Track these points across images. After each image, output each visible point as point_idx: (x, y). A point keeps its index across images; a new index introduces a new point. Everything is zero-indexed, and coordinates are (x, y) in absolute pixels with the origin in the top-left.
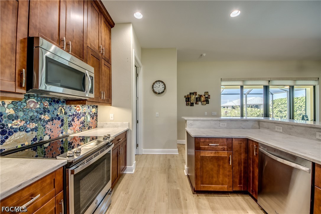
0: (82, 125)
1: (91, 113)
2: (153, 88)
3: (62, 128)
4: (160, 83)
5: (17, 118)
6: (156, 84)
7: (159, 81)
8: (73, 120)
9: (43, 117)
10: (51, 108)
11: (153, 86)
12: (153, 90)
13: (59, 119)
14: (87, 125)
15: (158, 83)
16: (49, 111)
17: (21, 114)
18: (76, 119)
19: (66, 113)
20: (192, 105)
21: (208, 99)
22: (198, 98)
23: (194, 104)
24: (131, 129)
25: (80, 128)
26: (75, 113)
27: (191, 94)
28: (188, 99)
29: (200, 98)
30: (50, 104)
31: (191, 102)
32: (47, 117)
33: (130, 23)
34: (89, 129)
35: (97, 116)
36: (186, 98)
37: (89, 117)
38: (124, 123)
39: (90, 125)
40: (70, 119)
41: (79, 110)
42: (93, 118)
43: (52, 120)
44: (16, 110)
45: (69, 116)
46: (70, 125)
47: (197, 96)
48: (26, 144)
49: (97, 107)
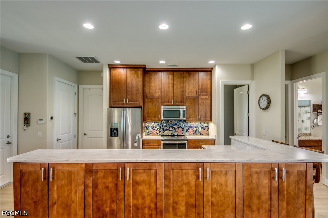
0: (195, 132)
1: (203, 126)
3: (183, 132)
4: (265, 97)
5: (167, 126)
6: (261, 99)
7: (264, 95)
8: (189, 129)
9: (174, 127)
10: (178, 124)
12: (259, 105)
13: (181, 128)
14: (199, 132)
15: (263, 97)
16: (177, 125)
17: (168, 125)
18: (190, 129)
19: (184, 126)
25: (193, 133)
26: (190, 126)
30: (177, 122)
32: (176, 127)
34: (201, 135)
35: (208, 128)
37: (200, 129)
38: (215, 134)
39: (202, 133)
40: (187, 128)
41: (193, 124)
42: (204, 129)
43: (178, 128)
44: (167, 124)
45: (187, 127)
46: (187, 131)
48: (169, 135)
49: (208, 123)
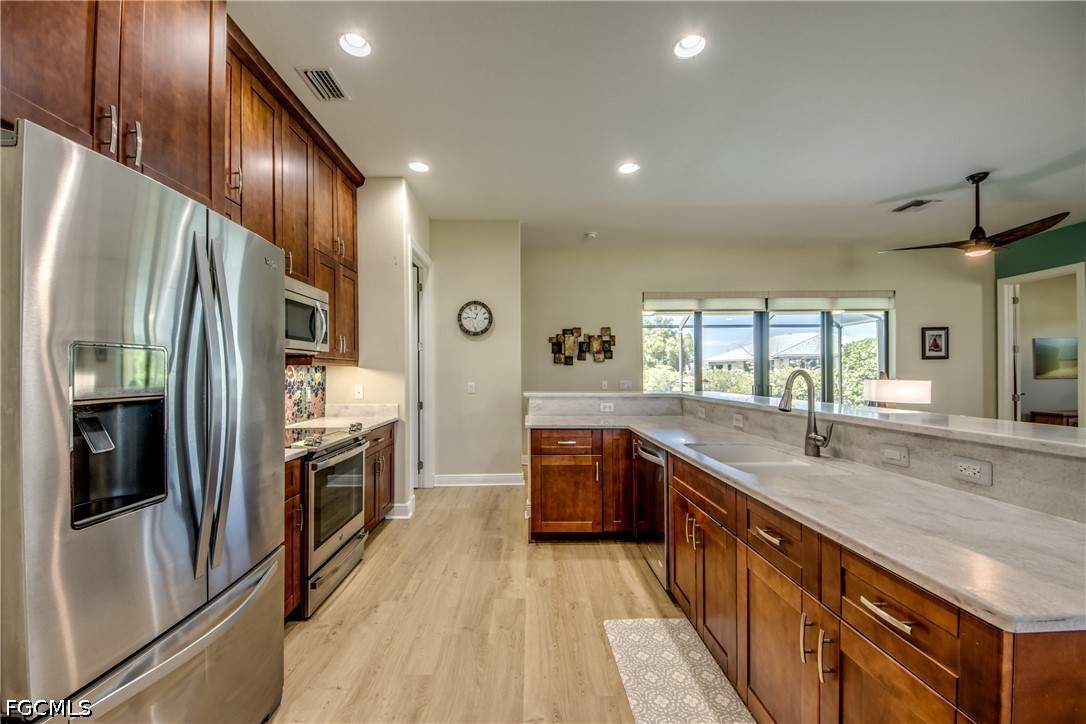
0: (296, 408)
1: (313, 384)
2: (460, 320)
4: (479, 307)
6: (467, 310)
7: (475, 302)
11: (460, 315)
12: (461, 325)
14: (306, 408)
15: (473, 307)
18: (286, 396)
20: (568, 361)
21: (610, 345)
22: (584, 343)
23: (575, 360)
24: (403, 418)
25: (293, 414)
27: (565, 332)
28: (557, 346)
29: (589, 344)
31: (567, 354)
33: (400, 178)
34: (309, 417)
35: (324, 389)
36: (553, 344)
37: (309, 392)
38: (389, 405)
39: (312, 410)
41: (292, 376)
42: (316, 395)
47: (581, 339)
49: (324, 369)
